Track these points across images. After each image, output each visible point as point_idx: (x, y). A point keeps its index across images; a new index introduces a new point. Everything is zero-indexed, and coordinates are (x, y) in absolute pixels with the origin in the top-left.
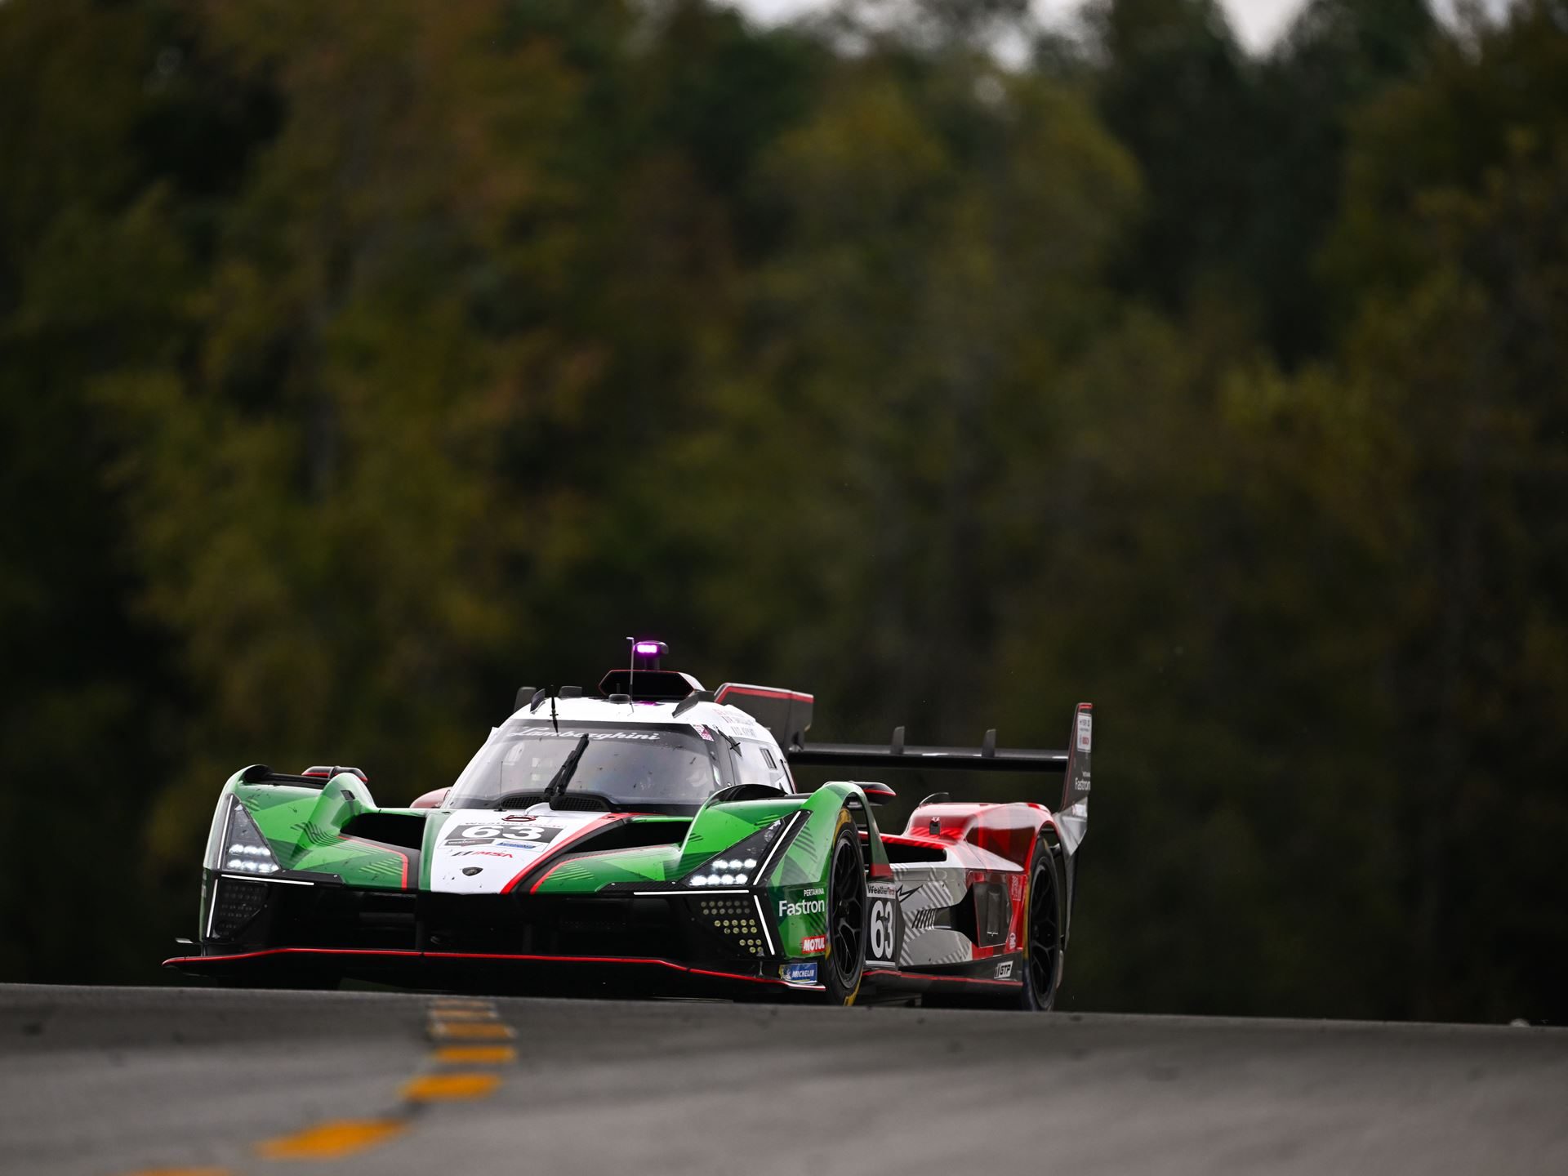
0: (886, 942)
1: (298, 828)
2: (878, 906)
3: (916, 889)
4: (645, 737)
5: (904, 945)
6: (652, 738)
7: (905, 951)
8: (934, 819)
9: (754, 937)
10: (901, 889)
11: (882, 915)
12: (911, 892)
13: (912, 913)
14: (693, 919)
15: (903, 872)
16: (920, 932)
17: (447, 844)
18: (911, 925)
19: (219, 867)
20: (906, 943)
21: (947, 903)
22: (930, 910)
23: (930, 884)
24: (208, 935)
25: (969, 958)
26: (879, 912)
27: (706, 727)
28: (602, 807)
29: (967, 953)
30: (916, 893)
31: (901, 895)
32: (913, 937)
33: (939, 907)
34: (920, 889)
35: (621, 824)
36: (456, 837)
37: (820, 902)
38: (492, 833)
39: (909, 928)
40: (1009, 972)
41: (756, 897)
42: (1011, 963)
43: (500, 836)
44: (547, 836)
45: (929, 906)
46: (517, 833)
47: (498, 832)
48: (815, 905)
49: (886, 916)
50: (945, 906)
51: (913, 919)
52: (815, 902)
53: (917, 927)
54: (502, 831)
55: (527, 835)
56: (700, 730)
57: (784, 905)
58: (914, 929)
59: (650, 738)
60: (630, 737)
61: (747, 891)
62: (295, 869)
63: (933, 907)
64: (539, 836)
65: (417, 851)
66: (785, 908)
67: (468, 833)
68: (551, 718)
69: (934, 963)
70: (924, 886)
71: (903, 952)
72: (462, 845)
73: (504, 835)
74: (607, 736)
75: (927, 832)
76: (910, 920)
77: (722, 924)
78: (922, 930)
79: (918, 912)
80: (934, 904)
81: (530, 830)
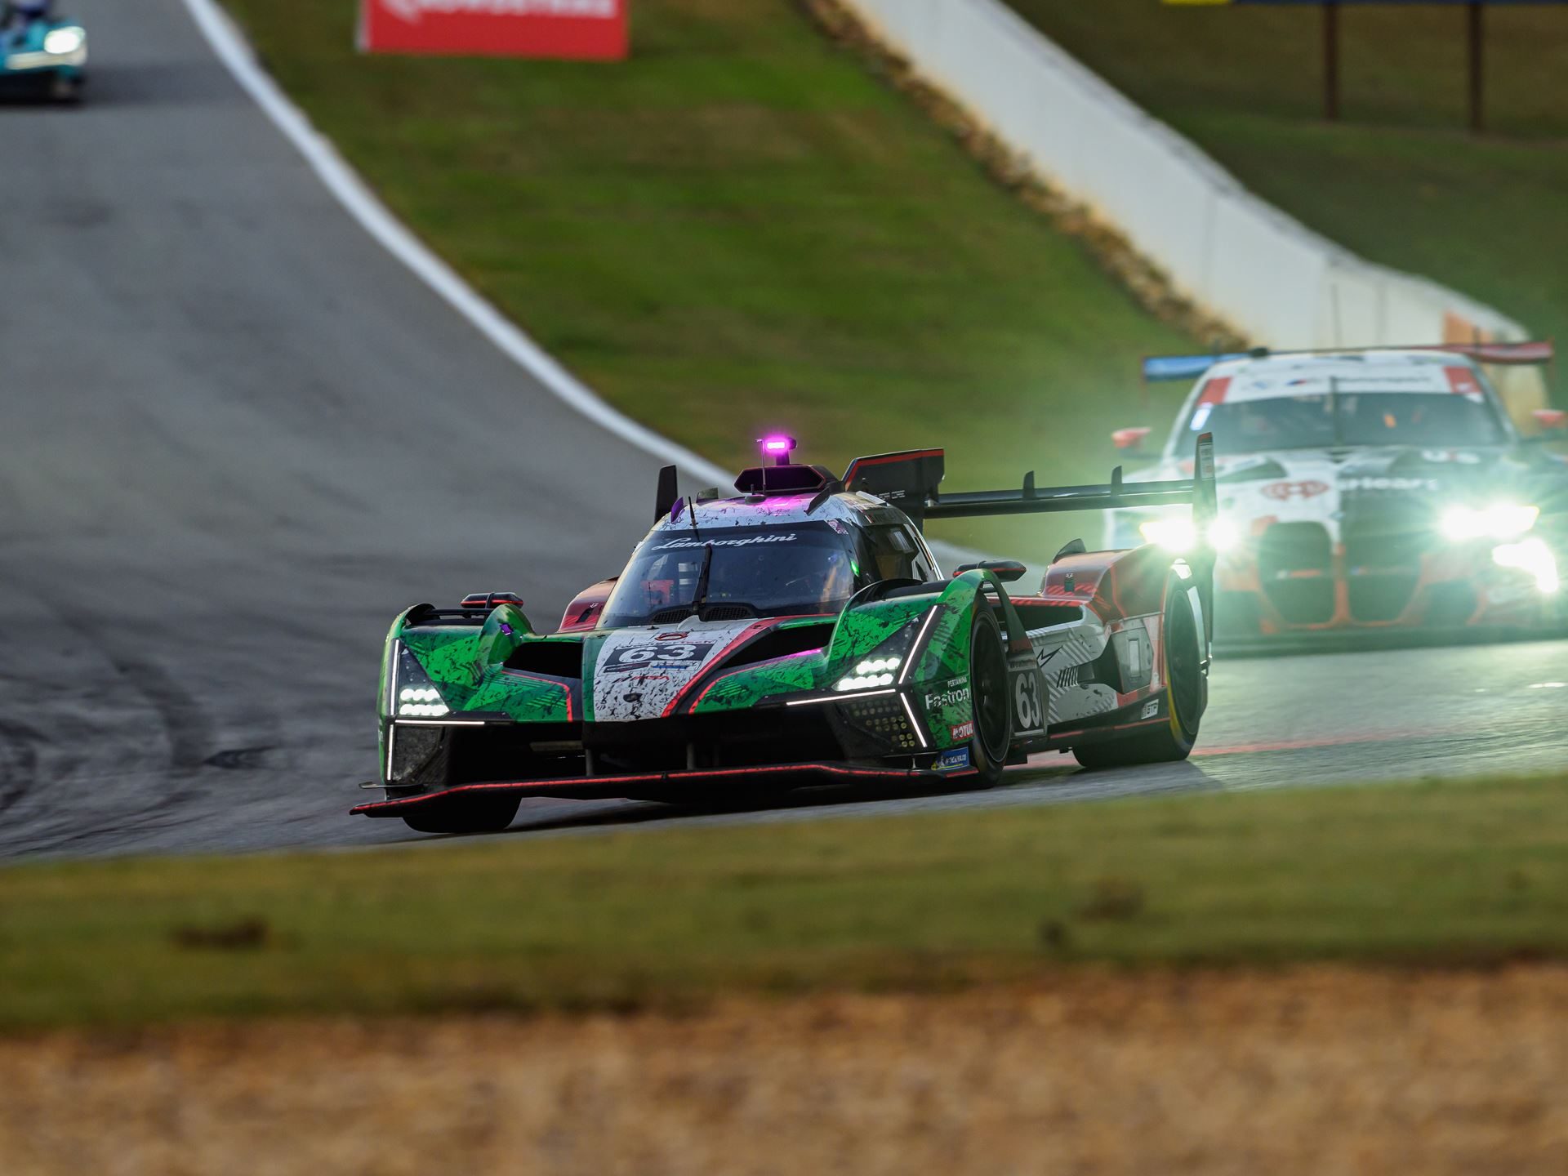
0: (1033, 712)
1: (463, 668)
2: (1021, 680)
3: (1058, 650)
4: (782, 539)
5: (1051, 704)
6: (790, 539)
7: (1052, 710)
8: (1067, 576)
9: (905, 732)
10: (1042, 653)
11: (1025, 686)
12: (1053, 654)
13: (1056, 673)
14: (846, 722)
15: (1042, 637)
16: (1064, 689)
17: (606, 671)
18: (1055, 685)
19: (392, 713)
20: (1052, 701)
21: (1088, 659)
22: (1073, 668)
23: (1069, 644)
24: (389, 778)
25: (1115, 706)
26: (1022, 685)
27: (839, 520)
28: (749, 614)
29: (1112, 702)
30: (1057, 654)
31: (1043, 658)
32: (1059, 696)
33: (1081, 663)
34: (1061, 650)
35: (768, 632)
36: (613, 663)
37: (964, 690)
38: (648, 655)
39: (1052, 687)
40: (1156, 710)
41: (902, 695)
42: (1157, 701)
43: (655, 658)
44: (700, 652)
45: (1071, 664)
46: (670, 653)
47: (653, 654)
48: (959, 694)
49: (1030, 687)
50: (1086, 661)
51: (1057, 679)
52: (959, 691)
53: (1061, 686)
54: (657, 652)
55: (681, 654)
56: (834, 525)
57: (930, 699)
58: (1059, 688)
59: (787, 539)
60: (768, 540)
61: (894, 690)
62: (464, 709)
63: (1075, 665)
64: (692, 654)
65: (578, 680)
66: (931, 701)
67: (626, 658)
68: (692, 528)
69: (1082, 717)
70: (1064, 646)
71: (1050, 711)
72: (621, 671)
73: (659, 656)
74: (747, 541)
75: (1061, 590)
76: (1054, 680)
77: (873, 723)
78: (1066, 688)
79: (1061, 671)
80: (1076, 662)
81: (682, 649)
